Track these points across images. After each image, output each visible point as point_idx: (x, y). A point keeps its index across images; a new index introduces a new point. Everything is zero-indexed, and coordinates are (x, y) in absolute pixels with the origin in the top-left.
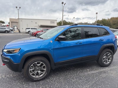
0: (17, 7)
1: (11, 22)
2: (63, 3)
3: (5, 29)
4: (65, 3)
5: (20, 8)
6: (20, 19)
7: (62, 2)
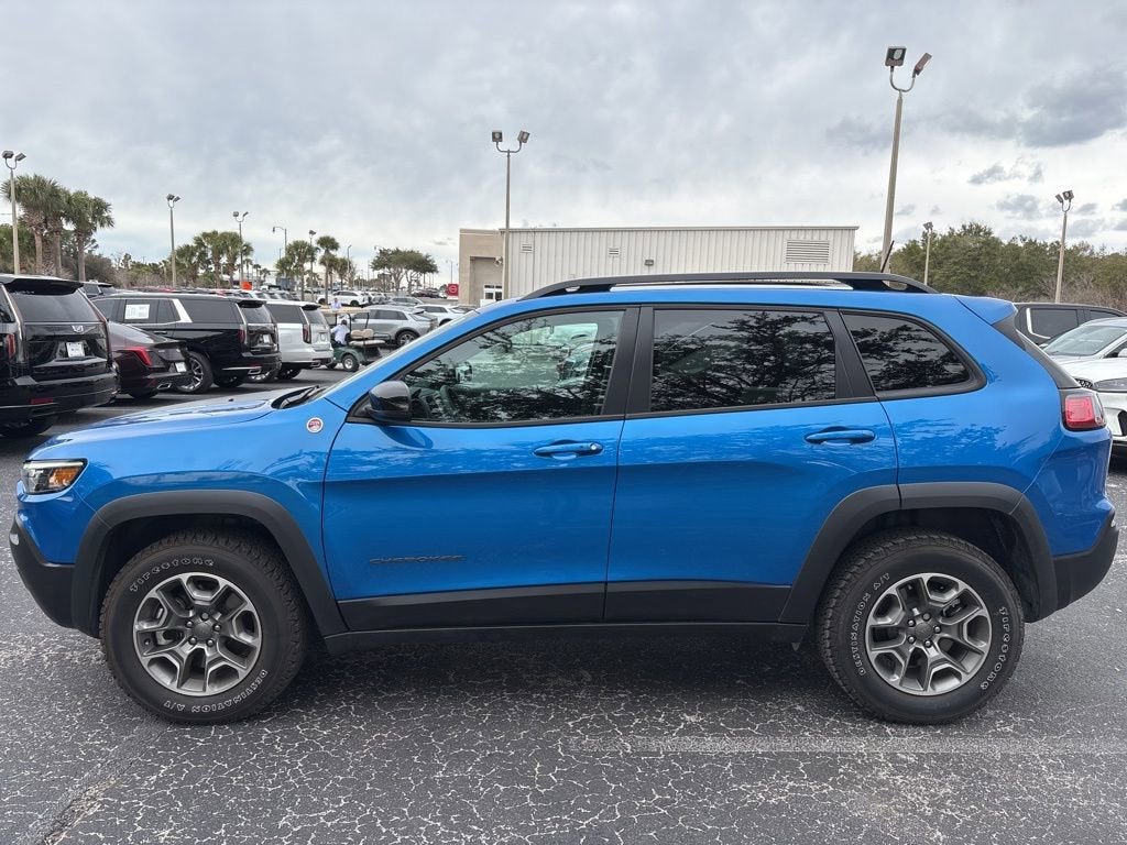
0: (497, 137)
1: (474, 260)
2: (894, 58)
3: (400, 316)
4: (927, 57)
5: (523, 138)
6: (520, 231)
7: (891, 52)
